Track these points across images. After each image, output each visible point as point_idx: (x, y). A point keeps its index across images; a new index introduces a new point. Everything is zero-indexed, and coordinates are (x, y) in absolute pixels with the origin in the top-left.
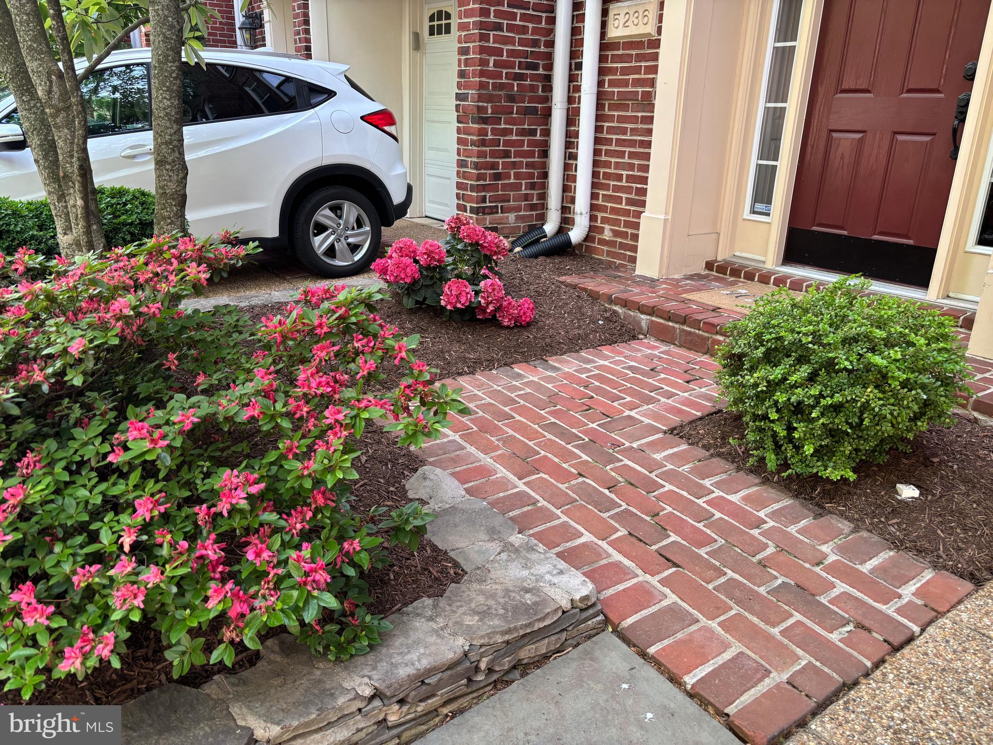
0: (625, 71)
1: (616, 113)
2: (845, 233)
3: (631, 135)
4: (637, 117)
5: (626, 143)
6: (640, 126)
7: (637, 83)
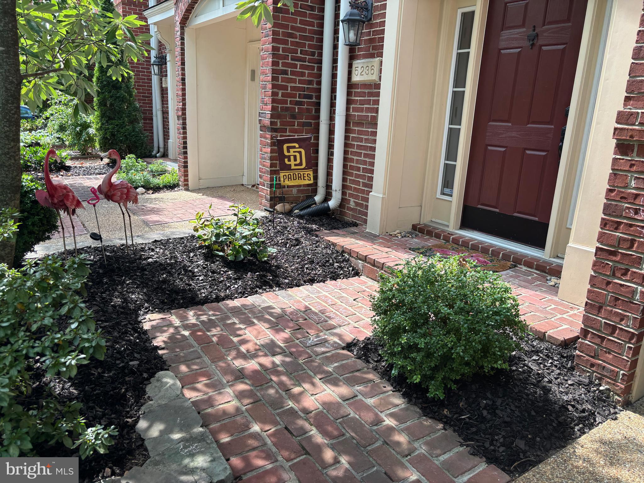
0: (362, 103)
1: (357, 129)
2: (497, 210)
3: (365, 143)
4: (368, 131)
5: (362, 147)
6: (370, 137)
7: (368, 110)
